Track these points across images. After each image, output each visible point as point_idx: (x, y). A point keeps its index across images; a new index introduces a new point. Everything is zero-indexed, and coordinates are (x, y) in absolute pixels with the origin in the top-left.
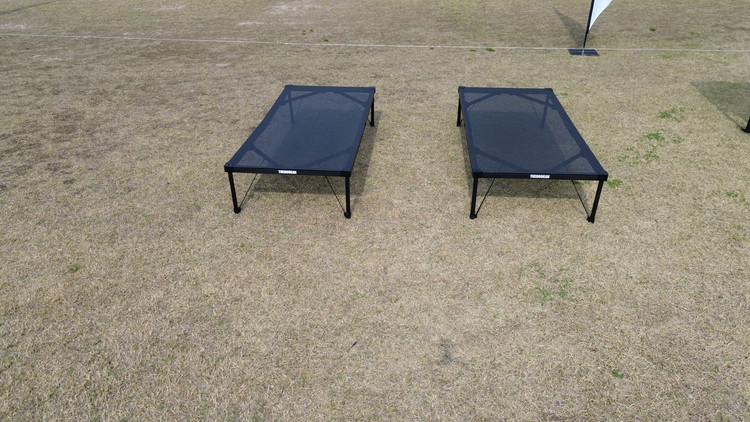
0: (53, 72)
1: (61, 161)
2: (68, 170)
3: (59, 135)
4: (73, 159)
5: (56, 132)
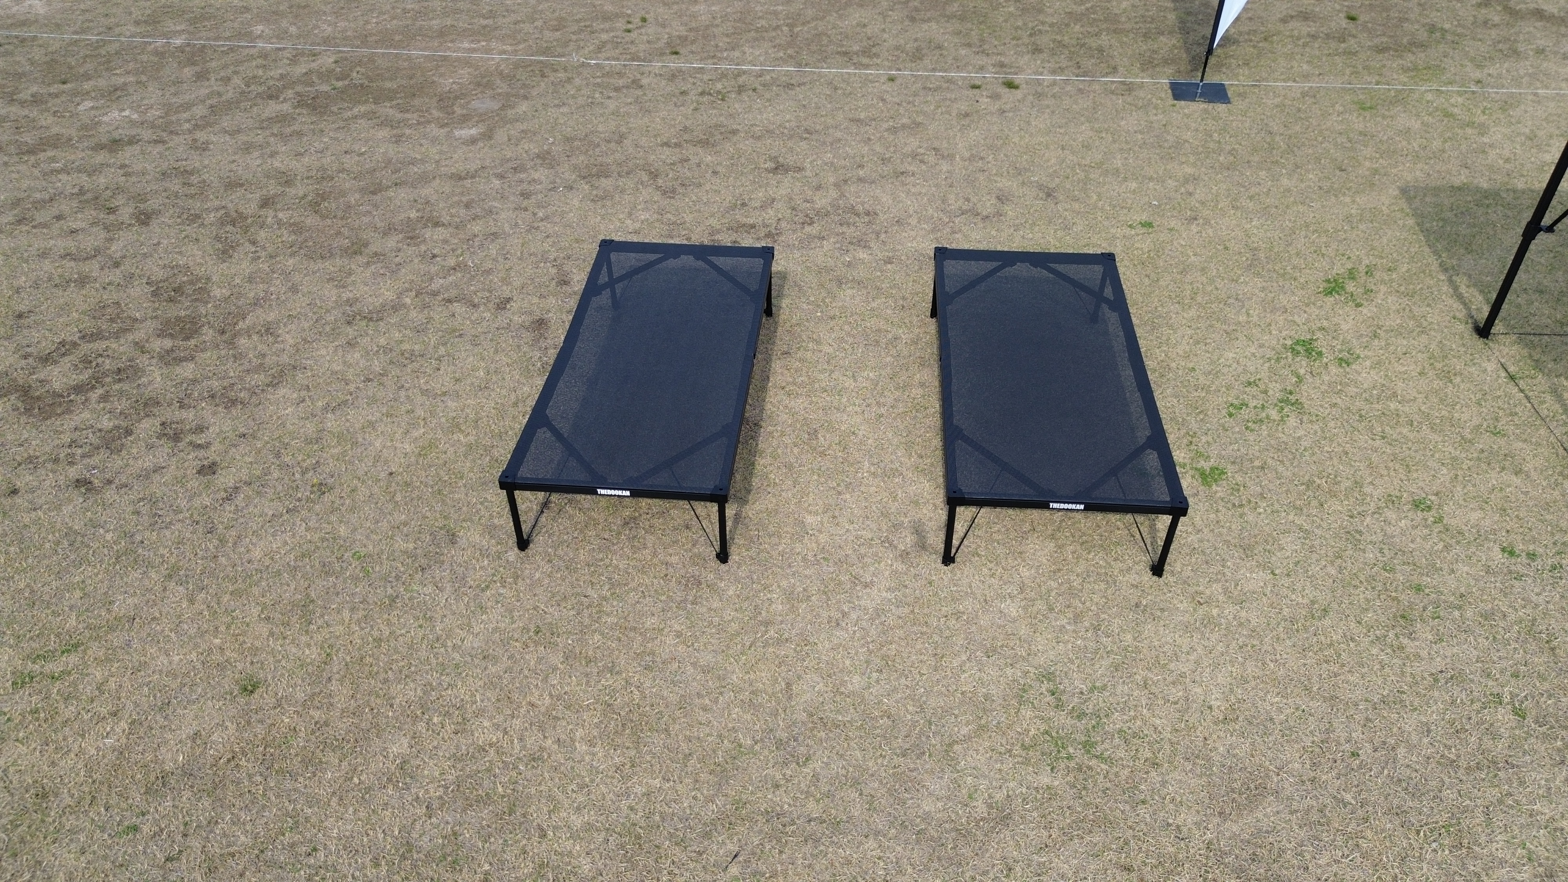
0: (127, 154)
1: (184, 414)
2: (200, 440)
3: (168, 343)
4: (206, 411)
5: (161, 334)
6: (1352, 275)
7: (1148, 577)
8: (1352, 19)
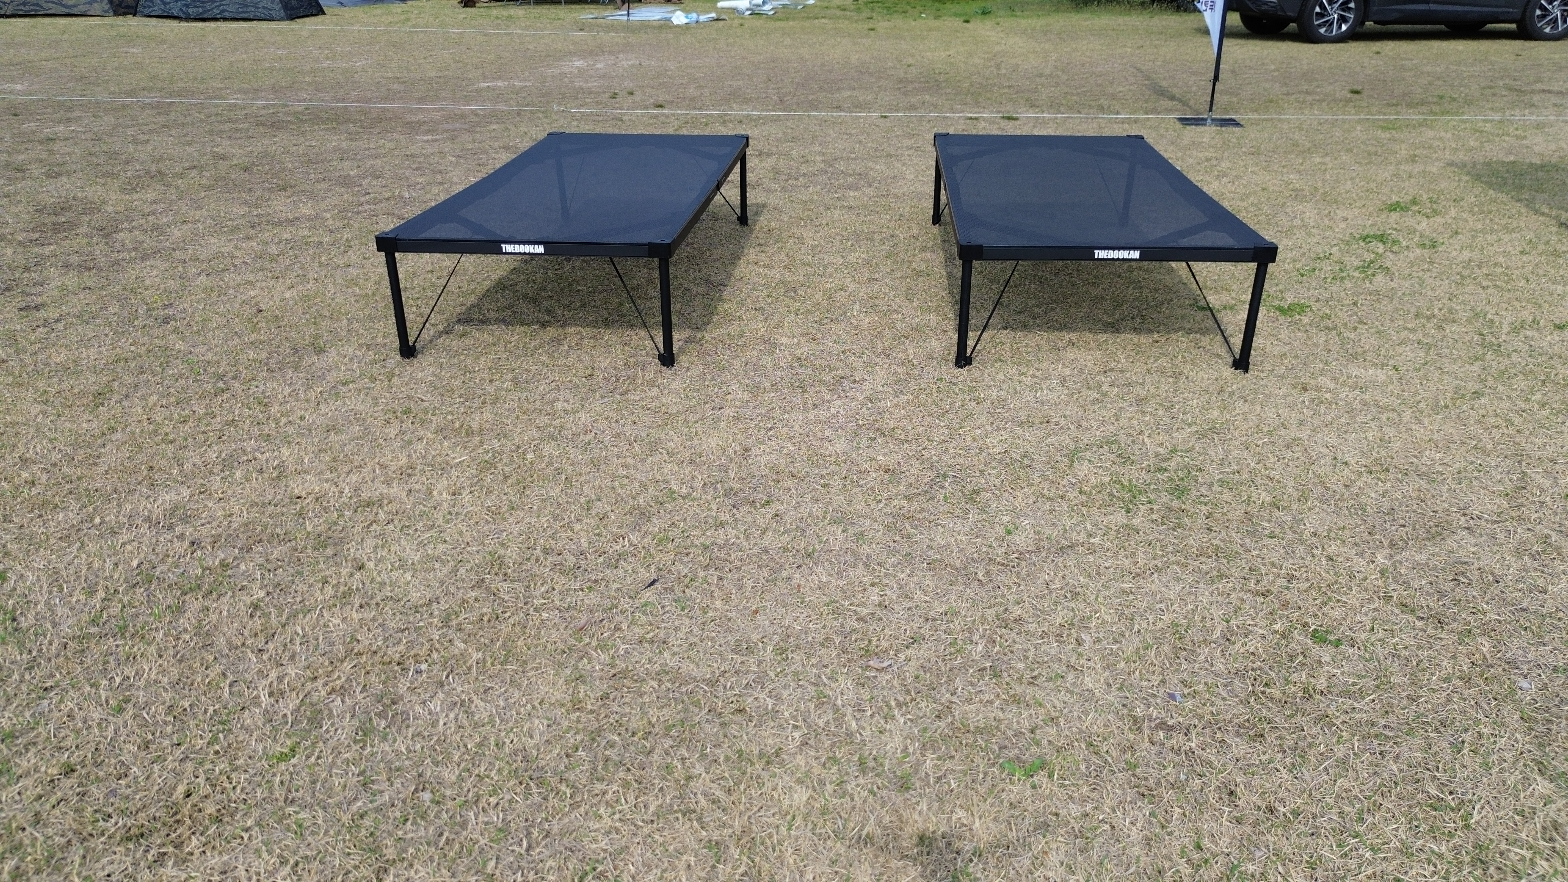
1: (26, 275)
2: (36, 290)
3: (35, 236)
4: (54, 273)
5: (32, 231)
6: (1414, 202)
7: (1228, 372)
8: (1357, 92)
